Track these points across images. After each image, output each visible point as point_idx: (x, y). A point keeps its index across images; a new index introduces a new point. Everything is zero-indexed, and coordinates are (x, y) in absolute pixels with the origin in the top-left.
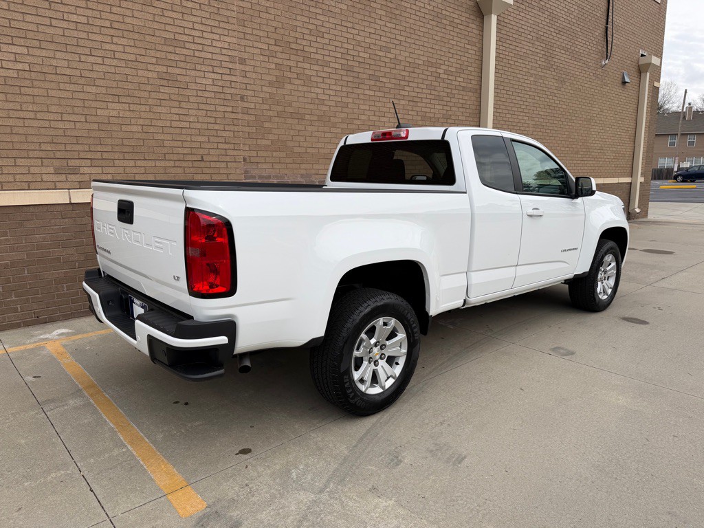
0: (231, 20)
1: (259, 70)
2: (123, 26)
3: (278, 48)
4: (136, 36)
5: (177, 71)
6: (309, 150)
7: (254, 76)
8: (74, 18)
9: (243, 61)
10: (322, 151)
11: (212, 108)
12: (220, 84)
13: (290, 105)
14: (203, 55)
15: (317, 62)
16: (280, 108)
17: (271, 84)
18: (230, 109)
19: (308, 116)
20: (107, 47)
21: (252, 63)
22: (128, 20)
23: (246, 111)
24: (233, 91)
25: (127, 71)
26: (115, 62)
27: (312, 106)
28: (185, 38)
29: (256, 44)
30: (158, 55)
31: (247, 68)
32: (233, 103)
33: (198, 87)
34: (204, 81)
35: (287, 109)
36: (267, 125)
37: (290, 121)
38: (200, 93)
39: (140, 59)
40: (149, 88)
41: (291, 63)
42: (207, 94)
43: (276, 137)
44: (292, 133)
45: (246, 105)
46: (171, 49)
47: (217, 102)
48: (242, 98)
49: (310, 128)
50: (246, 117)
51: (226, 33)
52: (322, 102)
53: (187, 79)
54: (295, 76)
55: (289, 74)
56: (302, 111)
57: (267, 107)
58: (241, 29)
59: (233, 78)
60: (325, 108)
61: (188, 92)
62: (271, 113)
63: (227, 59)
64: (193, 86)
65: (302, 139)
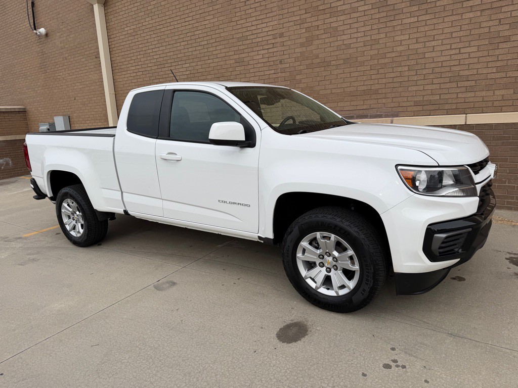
0: (274, 9)
1: (292, 37)
2: (220, 39)
3: (308, 14)
4: (226, 42)
5: (243, 55)
6: (334, 91)
7: (289, 43)
8: (203, 43)
9: (281, 35)
10: (348, 90)
11: (262, 73)
12: (267, 56)
13: (317, 57)
14: (258, 40)
15: (343, 12)
16: (308, 62)
17: (302, 45)
18: (273, 72)
19: (334, 62)
20: (214, 53)
21: (288, 34)
22: (222, 35)
23: (283, 71)
24: (274, 59)
25: (222, 63)
26: (217, 60)
27: (337, 53)
28: (248, 33)
29: (291, 19)
30: (236, 48)
31: (285, 39)
32: (274, 67)
33: (255, 62)
34: (258, 57)
35: (315, 61)
36: (298, 77)
37: (317, 70)
38: (255, 66)
39: (227, 54)
40: (231, 70)
41: (319, 23)
42: (259, 65)
43: (305, 85)
44: (318, 79)
45: (283, 66)
46: (240, 43)
47: (265, 69)
48: (281, 62)
49: (335, 72)
50: (283, 75)
51: (270, 19)
52: (348, 47)
53: (249, 59)
54: (323, 31)
55: (317, 33)
56: (327, 59)
57: (298, 63)
58: (280, 12)
59: (275, 50)
60: (351, 51)
61: (250, 67)
62: (302, 67)
63: (271, 37)
64: (251, 62)
65: (328, 82)
